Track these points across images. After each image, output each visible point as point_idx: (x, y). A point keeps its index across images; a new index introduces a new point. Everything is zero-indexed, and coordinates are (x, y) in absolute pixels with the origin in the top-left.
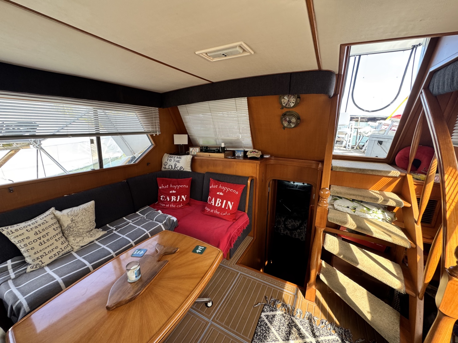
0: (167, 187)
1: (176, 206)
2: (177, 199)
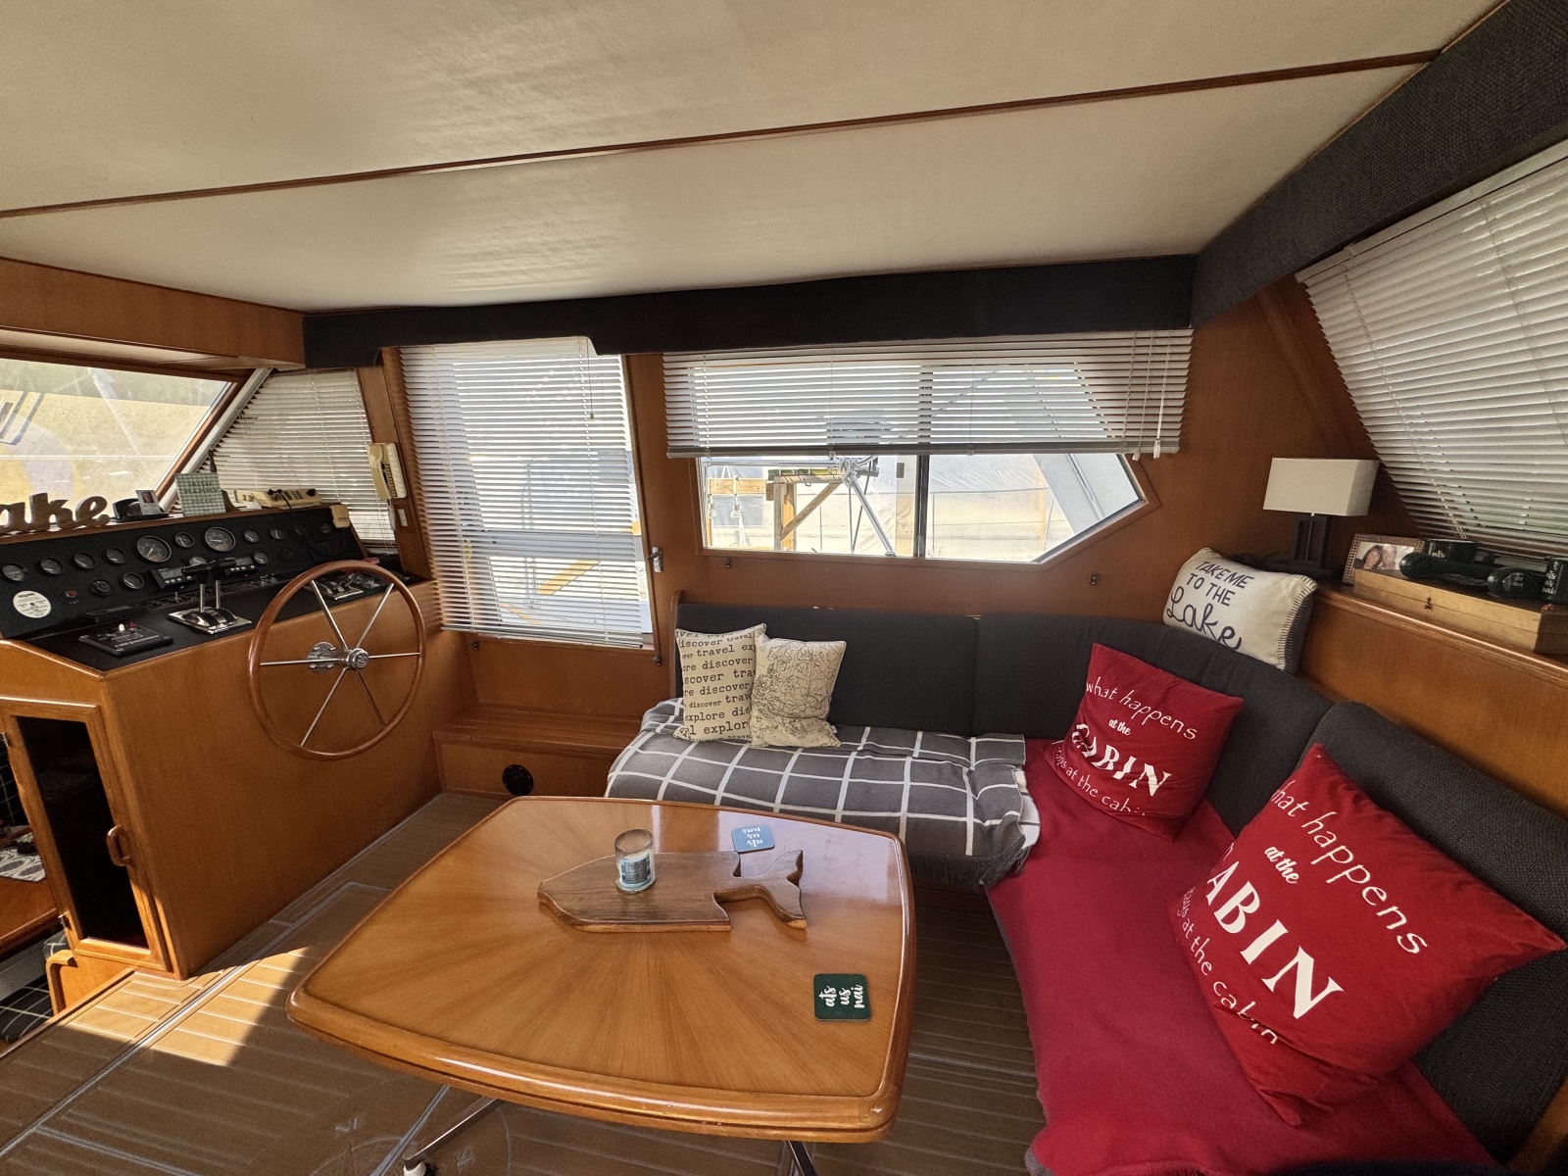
0: (1110, 693)
1: (1102, 793)
2: (1119, 766)
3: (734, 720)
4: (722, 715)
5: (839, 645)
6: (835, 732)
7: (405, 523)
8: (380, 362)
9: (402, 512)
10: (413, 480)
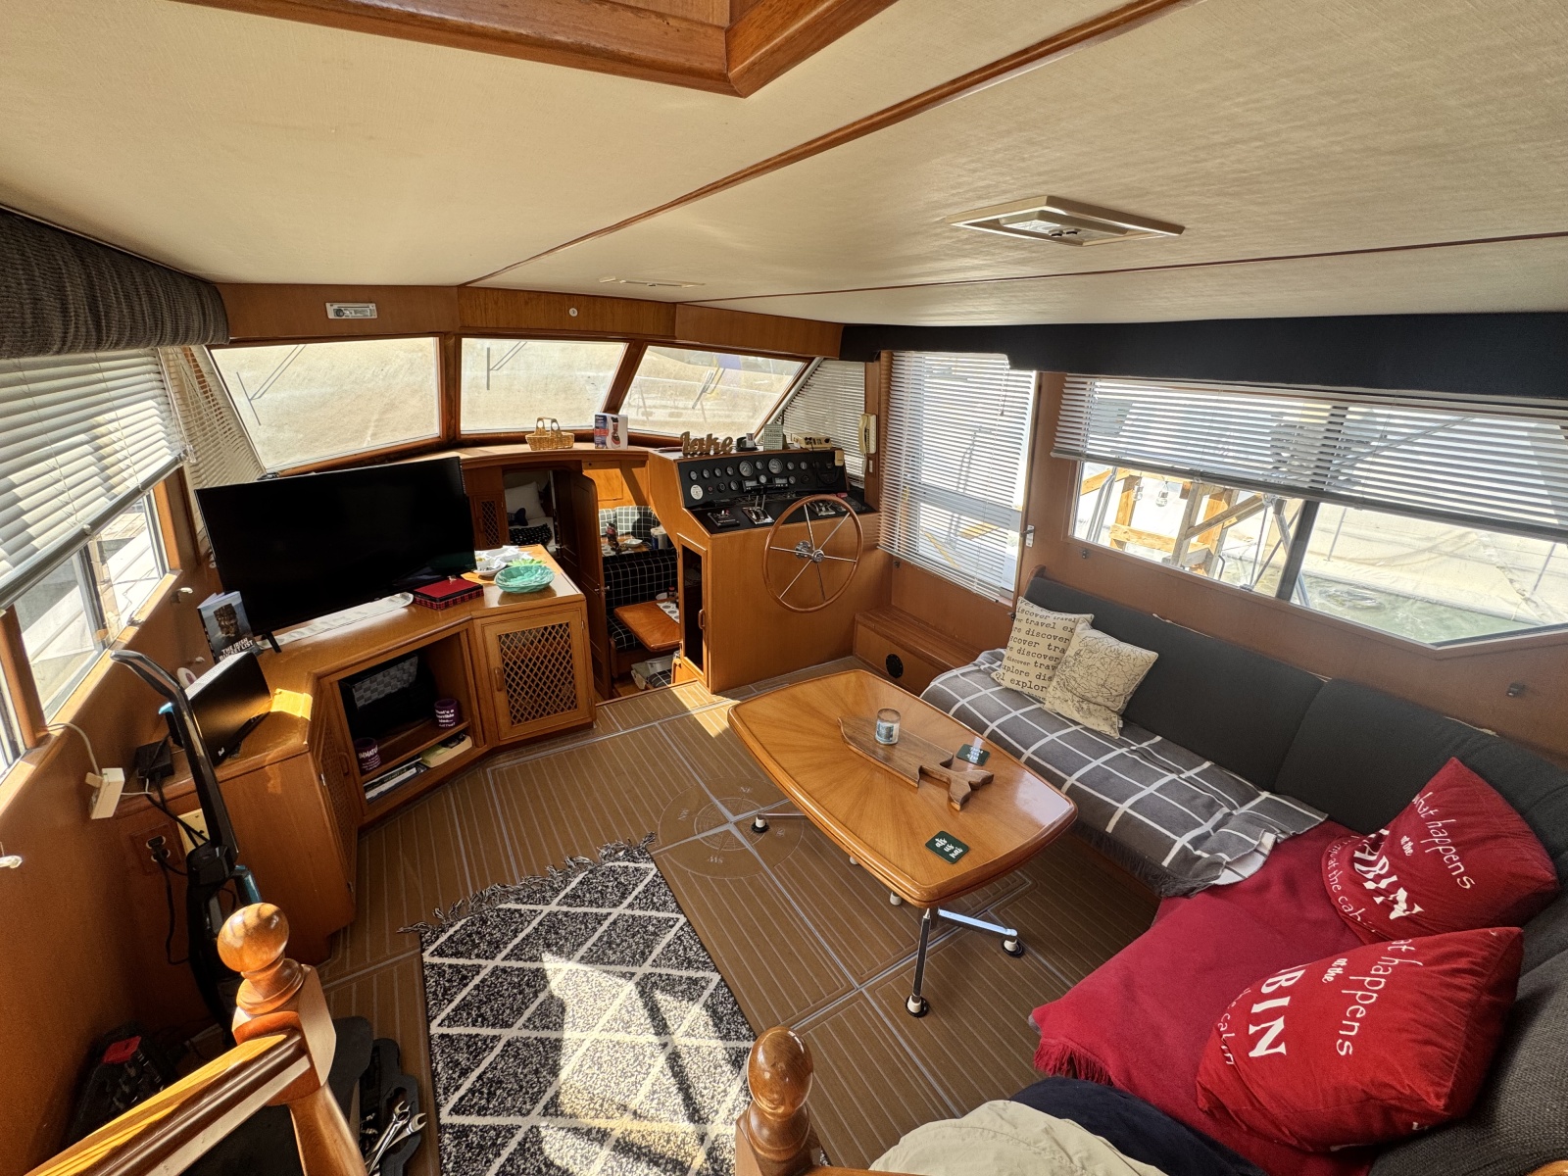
0: (1427, 811)
2: (1378, 878)
3: (1035, 682)
4: (1027, 674)
5: (1153, 655)
6: (1121, 726)
7: (871, 471)
8: (878, 358)
9: (871, 462)
10: (882, 441)
